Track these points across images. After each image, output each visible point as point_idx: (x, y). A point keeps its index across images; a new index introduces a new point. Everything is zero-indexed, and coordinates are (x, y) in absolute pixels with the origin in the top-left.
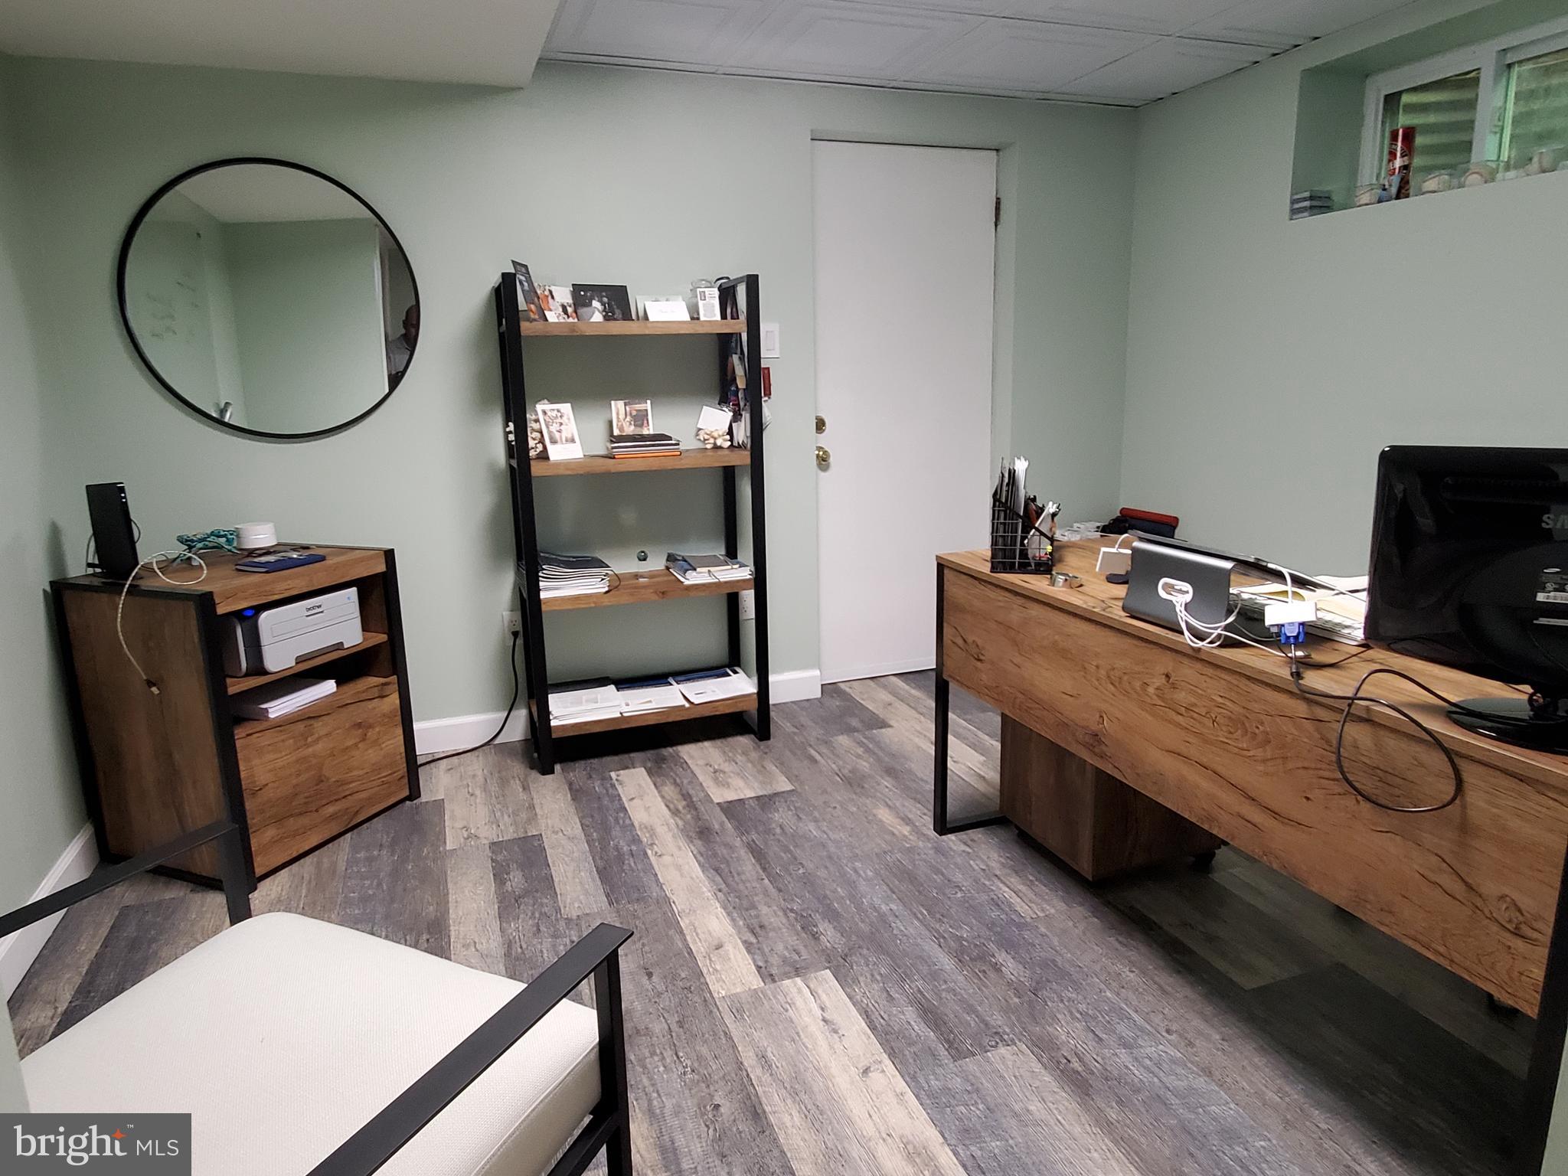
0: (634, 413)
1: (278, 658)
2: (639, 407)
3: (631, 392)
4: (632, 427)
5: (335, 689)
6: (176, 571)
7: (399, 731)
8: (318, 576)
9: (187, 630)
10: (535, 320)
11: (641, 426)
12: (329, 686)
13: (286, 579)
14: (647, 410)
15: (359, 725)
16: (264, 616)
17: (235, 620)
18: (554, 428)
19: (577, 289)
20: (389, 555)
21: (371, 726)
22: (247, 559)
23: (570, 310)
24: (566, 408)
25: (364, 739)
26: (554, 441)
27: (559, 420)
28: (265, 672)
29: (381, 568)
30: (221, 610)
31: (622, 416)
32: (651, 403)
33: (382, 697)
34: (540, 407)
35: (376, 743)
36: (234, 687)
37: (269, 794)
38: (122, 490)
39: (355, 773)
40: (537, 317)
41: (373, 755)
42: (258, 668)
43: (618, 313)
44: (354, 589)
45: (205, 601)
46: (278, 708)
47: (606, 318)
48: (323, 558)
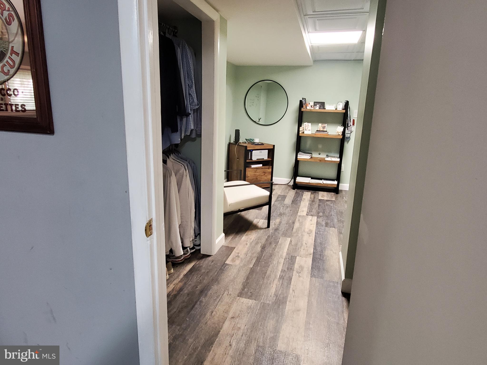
0: (323, 126)
1: (254, 158)
2: (324, 125)
3: (323, 122)
4: (322, 129)
5: (262, 166)
6: (244, 143)
7: (270, 175)
8: (262, 147)
9: (243, 151)
10: (304, 108)
11: (324, 129)
12: (261, 165)
13: (257, 146)
14: (325, 126)
15: (264, 172)
16: (253, 151)
17: (249, 151)
18: (306, 128)
19: (315, 102)
20: (274, 146)
21: (266, 173)
22: (254, 143)
23: (312, 106)
24: (310, 124)
25: (264, 175)
26: (306, 130)
27: (308, 126)
28: (252, 160)
29: (272, 148)
30: (248, 149)
31: (320, 127)
32: (327, 125)
33: (269, 169)
34: (304, 124)
35: (266, 176)
36: (248, 161)
37: (249, 178)
38: (239, 130)
39: (263, 180)
40: (305, 108)
41: (265, 178)
42: (251, 159)
43: (322, 107)
44: (267, 150)
45: (246, 147)
46: (253, 166)
47: (319, 108)
48: (264, 145)
